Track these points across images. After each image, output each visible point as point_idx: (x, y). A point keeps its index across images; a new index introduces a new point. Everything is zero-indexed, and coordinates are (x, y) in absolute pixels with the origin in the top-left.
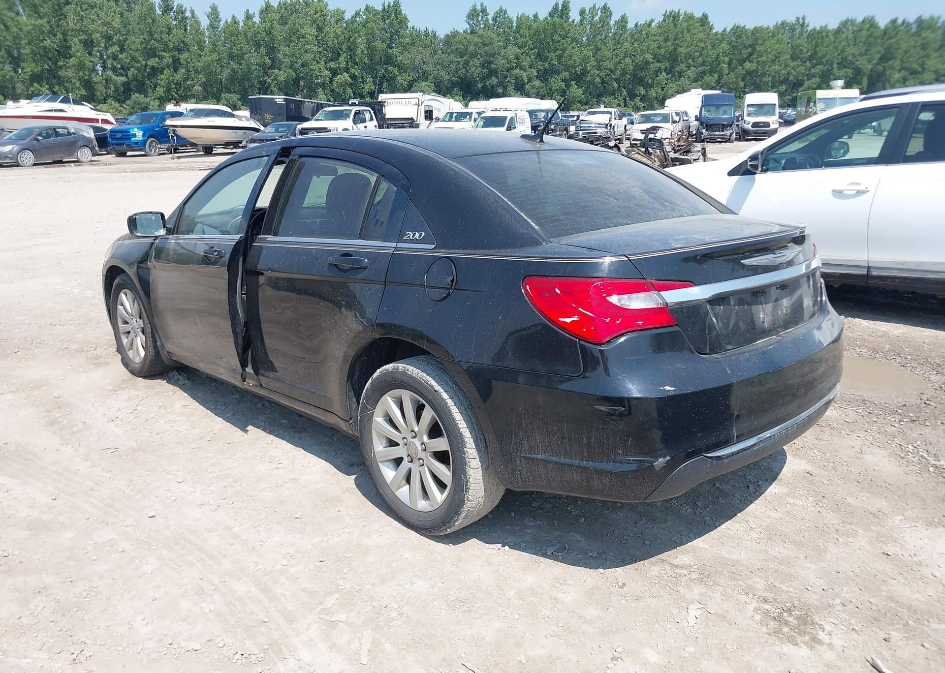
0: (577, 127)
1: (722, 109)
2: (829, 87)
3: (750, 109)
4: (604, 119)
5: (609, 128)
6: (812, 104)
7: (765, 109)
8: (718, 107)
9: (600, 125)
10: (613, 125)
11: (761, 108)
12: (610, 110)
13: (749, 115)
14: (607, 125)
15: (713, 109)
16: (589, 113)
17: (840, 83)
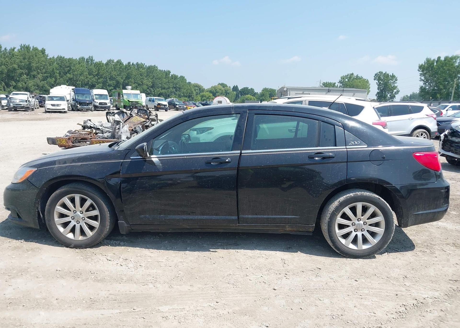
0: (8, 101)
1: (85, 96)
2: (126, 89)
3: (96, 96)
4: (25, 97)
5: (28, 102)
6: (121, 96)
7: (103, 97)
8: (83, 94)
9: (22, 101)
10: (30, 101)
11: (101, 96)
12: (26, 93)
13: (96, 99)
14: (27, 101)
15: (80, 95)
16: (13, 94)
17: (130, 87)
